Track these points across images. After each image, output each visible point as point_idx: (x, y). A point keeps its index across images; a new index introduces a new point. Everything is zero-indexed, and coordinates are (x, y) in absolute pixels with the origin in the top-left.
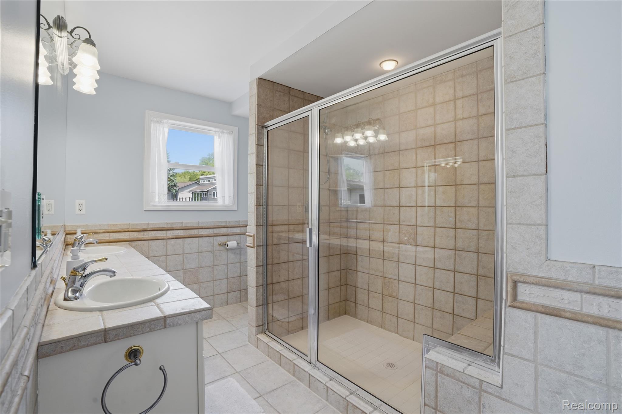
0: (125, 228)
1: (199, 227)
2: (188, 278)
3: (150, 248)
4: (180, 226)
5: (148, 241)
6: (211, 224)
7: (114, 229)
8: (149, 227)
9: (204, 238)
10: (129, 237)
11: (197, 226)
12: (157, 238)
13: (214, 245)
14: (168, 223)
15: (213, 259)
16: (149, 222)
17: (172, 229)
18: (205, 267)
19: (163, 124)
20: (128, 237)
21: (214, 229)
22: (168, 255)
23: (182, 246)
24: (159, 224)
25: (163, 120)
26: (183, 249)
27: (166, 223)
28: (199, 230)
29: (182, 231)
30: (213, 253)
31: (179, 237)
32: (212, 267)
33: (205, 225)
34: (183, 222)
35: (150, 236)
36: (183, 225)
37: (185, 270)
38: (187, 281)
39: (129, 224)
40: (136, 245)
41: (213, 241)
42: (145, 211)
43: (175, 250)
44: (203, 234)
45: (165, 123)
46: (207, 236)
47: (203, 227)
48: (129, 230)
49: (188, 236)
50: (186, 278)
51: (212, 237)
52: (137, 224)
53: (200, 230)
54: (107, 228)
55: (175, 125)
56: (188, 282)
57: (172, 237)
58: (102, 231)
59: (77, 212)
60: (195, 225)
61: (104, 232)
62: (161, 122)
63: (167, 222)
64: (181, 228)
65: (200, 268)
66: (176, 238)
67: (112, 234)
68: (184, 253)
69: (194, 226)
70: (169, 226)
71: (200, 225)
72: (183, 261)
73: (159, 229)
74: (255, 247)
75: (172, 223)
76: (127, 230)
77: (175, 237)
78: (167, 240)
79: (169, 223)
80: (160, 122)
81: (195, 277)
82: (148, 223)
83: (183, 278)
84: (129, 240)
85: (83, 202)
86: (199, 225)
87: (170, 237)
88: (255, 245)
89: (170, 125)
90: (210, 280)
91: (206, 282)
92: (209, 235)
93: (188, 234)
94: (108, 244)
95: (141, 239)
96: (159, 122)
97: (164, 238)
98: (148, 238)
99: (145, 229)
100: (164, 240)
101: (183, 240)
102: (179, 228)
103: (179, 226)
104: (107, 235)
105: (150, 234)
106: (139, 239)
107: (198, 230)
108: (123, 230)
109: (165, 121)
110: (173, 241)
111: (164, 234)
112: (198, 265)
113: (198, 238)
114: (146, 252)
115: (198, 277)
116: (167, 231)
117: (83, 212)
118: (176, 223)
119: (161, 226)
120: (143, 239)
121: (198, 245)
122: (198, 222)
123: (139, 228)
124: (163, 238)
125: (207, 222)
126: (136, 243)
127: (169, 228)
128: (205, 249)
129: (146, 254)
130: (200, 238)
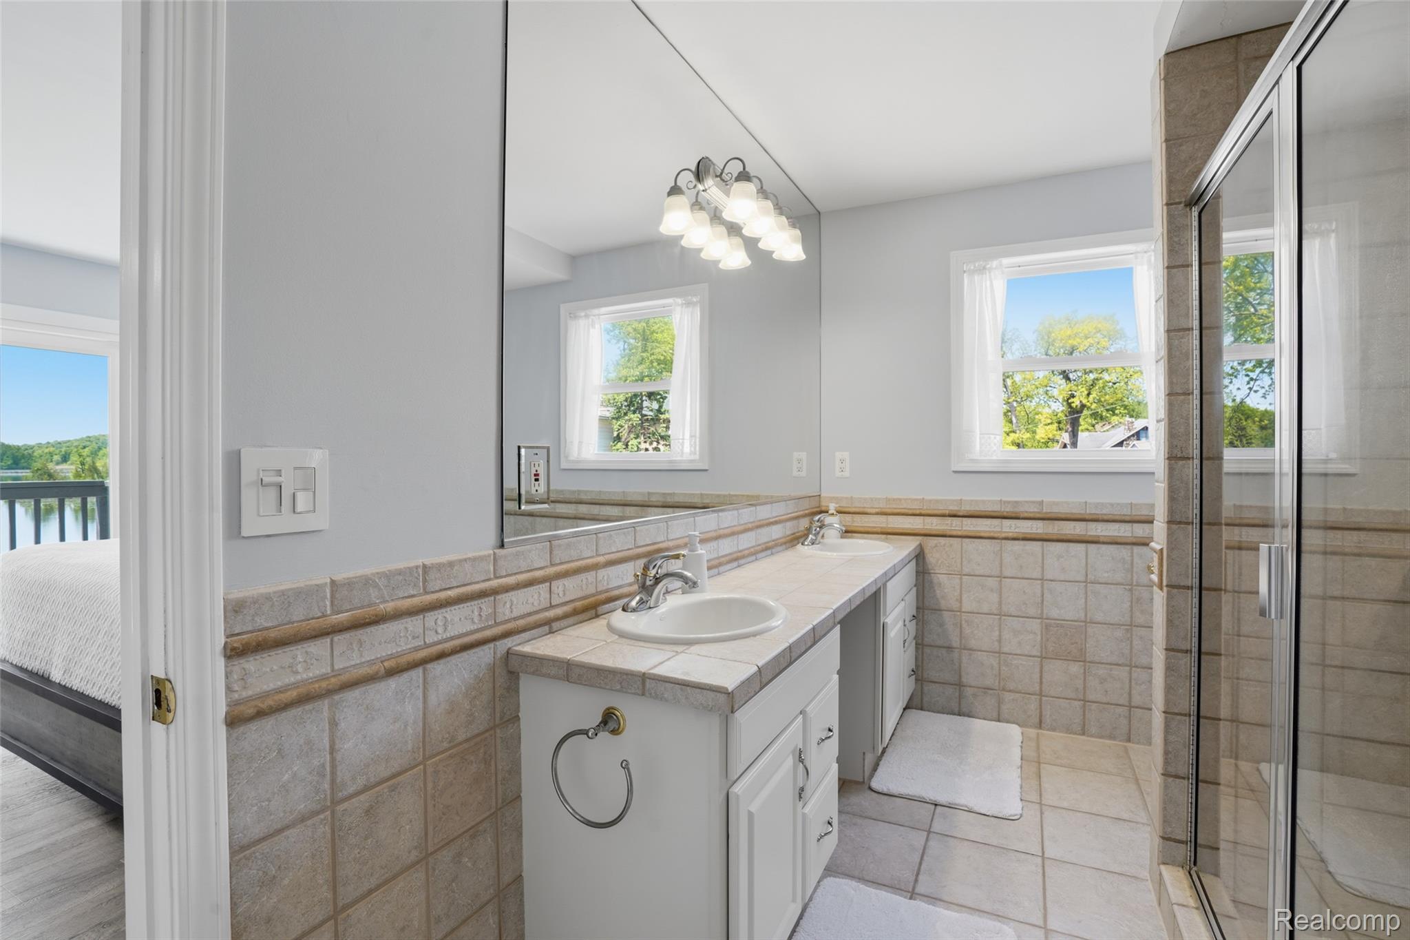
0: (916, 507)
1: (1087, 517)
2: (1054, 643)
3: (964, 555)
4: (1036, 510)
5: (960, 539)
6: (1126, 511)
7: (895, 508)
8: (963, 508)
9: (1104, 547)
10: (922, 527)
11: (1083, 512)
12: (978, 534)
13: (1135, 569)
14: (1005, 502)
15: (1131, 607)
16: (964, 498)
17: (1013, 515)
18: (1105, 624)
19: (990, 272)
20: (920, 526)
21: (1135, 525)
22: (1004, 578)
23: (1040, 560)
24: (983, 502)
25: (990, 263)
26: (1043, 567)
27: (1001, 500)
28: (1089, 523)
29: (1040, 524)
30: (1131, 590)
31: (1033, 536)
32: (1127, 630)
33: (1104, 512)
34: (1043, 501)
35: (964, 529)
36: (1044, 508)
37: (1046, 621)
38: (1052, 648)
39: (923, 499)
40: (936, 546)
41: (1132, 556)
42: (955, 472)
43: (1021, 567)
44: (1098, 536)
45: (995, 269)
46: (1111, 541)
47: (1100, 517)
48: (923, 512)
49: (1055, 537)
50: (1048, 640)
51: (1129, 547)
52: (937, 501)
53: (1091, 523)
54: (882, 506)
55: (1019, 266)
56: (1053, 651)
57: (1015, 535)
58: (874, 511)
59: (838, 474)
60: (1077, 511)
61: (877, 514)
62: (984, 268)
63: (1004, 499)
64: (1038, 515)
65: (1089, 623)
66: (1024, 539)
67: (891, 518)
68: (1045, 578)
69: (1072, 514)
70: (1008, 509)
71: (1091, 511)
72: (1043, 596)
73: (983, 514)
74: (1165, 589)
75: (1016, 502)
76: (918, 512)
77: (1021, 536)
78: (1003, 541)
79: (1009, 502)
80: (982, 270)
81: (1072, 644)
82: (961, 500)
83: (1042, 638)
84: (922, 532)
85: (846, 455)
86: (1088, 512)
87: (1010, 535)
88: (1165, 583)
89: (1007, 269)
90: (1120, 663)
91: (1107, 664)
92: (1119, 540)
93: (1055, 531)
94: (885, 536)
95: (945, 533)
96: (980, 270)
97: (996, 535)
98: (960, 533)
99: (955, 513)
100: (996, 541)
101: (1043, 545)
102: (1032, 515)
103: (1033, 509)
104: (883, 518)
105: (966, 523)
106: (941, 533)
107: (1085, 523)
108: (910, 512)
109: (995, 263)
110: (1018, 546)
111: (994, 527)
112: (1083, 615)
113: (1084, 545)
114: (955, 562)
115: (1081, 644)
116: (1003, 520)
117: (847, 474)
118: (1026, 502)
119: (989, 508)
120: (949, 533)
121: (1084, 561)
122: (1086, 502)
123: (941, 508)
124: (992, 535)
125: (1112, 505)
126: (936, 542)
127: (1007, 512)
128: (1106, 575)
129: (956, 567)
130: (1089, 545)
